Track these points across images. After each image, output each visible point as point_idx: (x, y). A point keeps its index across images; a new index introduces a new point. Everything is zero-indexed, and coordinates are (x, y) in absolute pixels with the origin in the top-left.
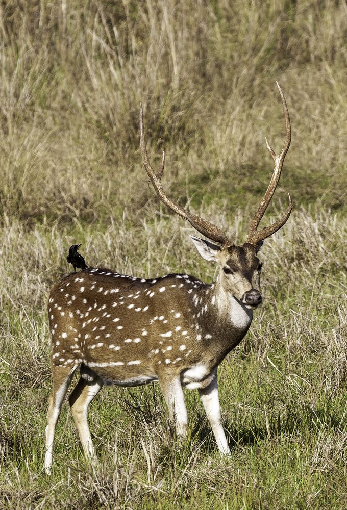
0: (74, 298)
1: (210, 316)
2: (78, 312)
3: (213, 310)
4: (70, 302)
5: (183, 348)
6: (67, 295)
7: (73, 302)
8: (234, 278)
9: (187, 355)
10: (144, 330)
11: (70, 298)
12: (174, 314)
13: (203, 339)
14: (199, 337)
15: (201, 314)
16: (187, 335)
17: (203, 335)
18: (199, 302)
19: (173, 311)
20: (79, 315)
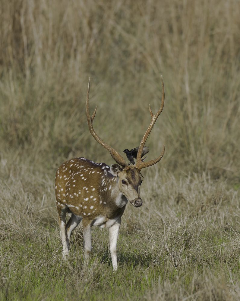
0: (66, 169)
1: (107, 194)
2: (65, 176)
3: (109, 192)
4: (64, 171)
5: (92, 207)
6: (64, 167)
7: (65, 171)
8: (128, 188)
9: (94, 212)
10: (80, 191)
11: (65, 169)
12: (92, 188)
13: (103, 203)
14: (101, 202)
15: (103, 190)
16: (95, 201)
17: (103, 202)
18: (104, 184)
19: (92, 187)
20: (65, 178)
